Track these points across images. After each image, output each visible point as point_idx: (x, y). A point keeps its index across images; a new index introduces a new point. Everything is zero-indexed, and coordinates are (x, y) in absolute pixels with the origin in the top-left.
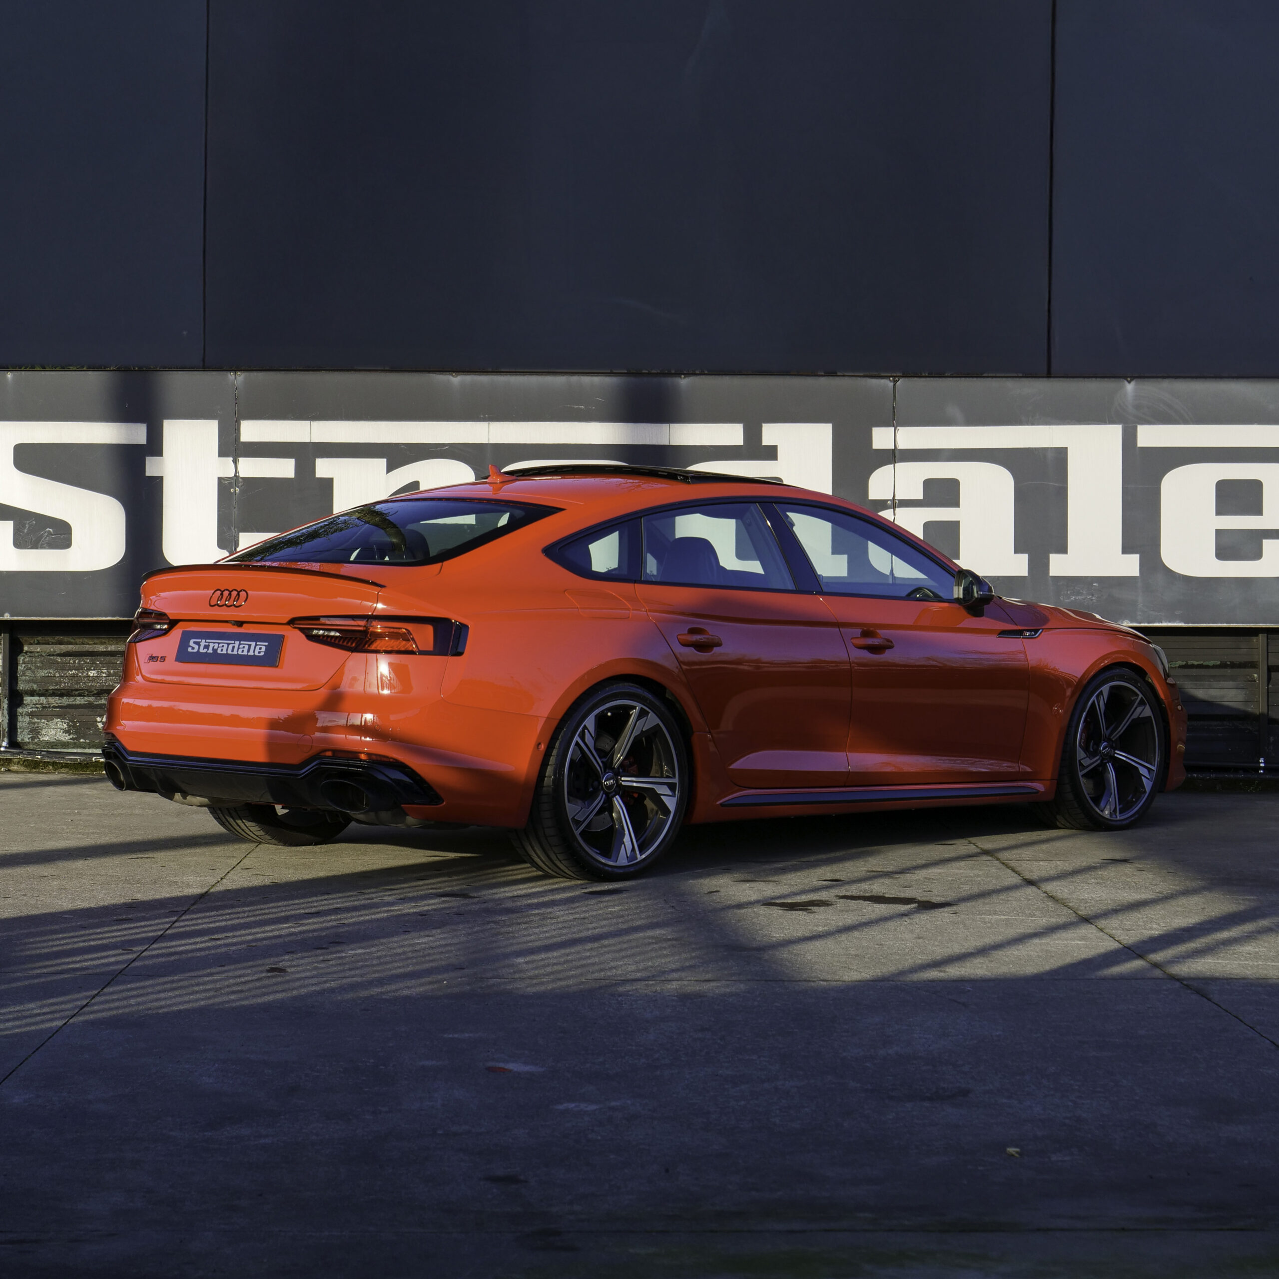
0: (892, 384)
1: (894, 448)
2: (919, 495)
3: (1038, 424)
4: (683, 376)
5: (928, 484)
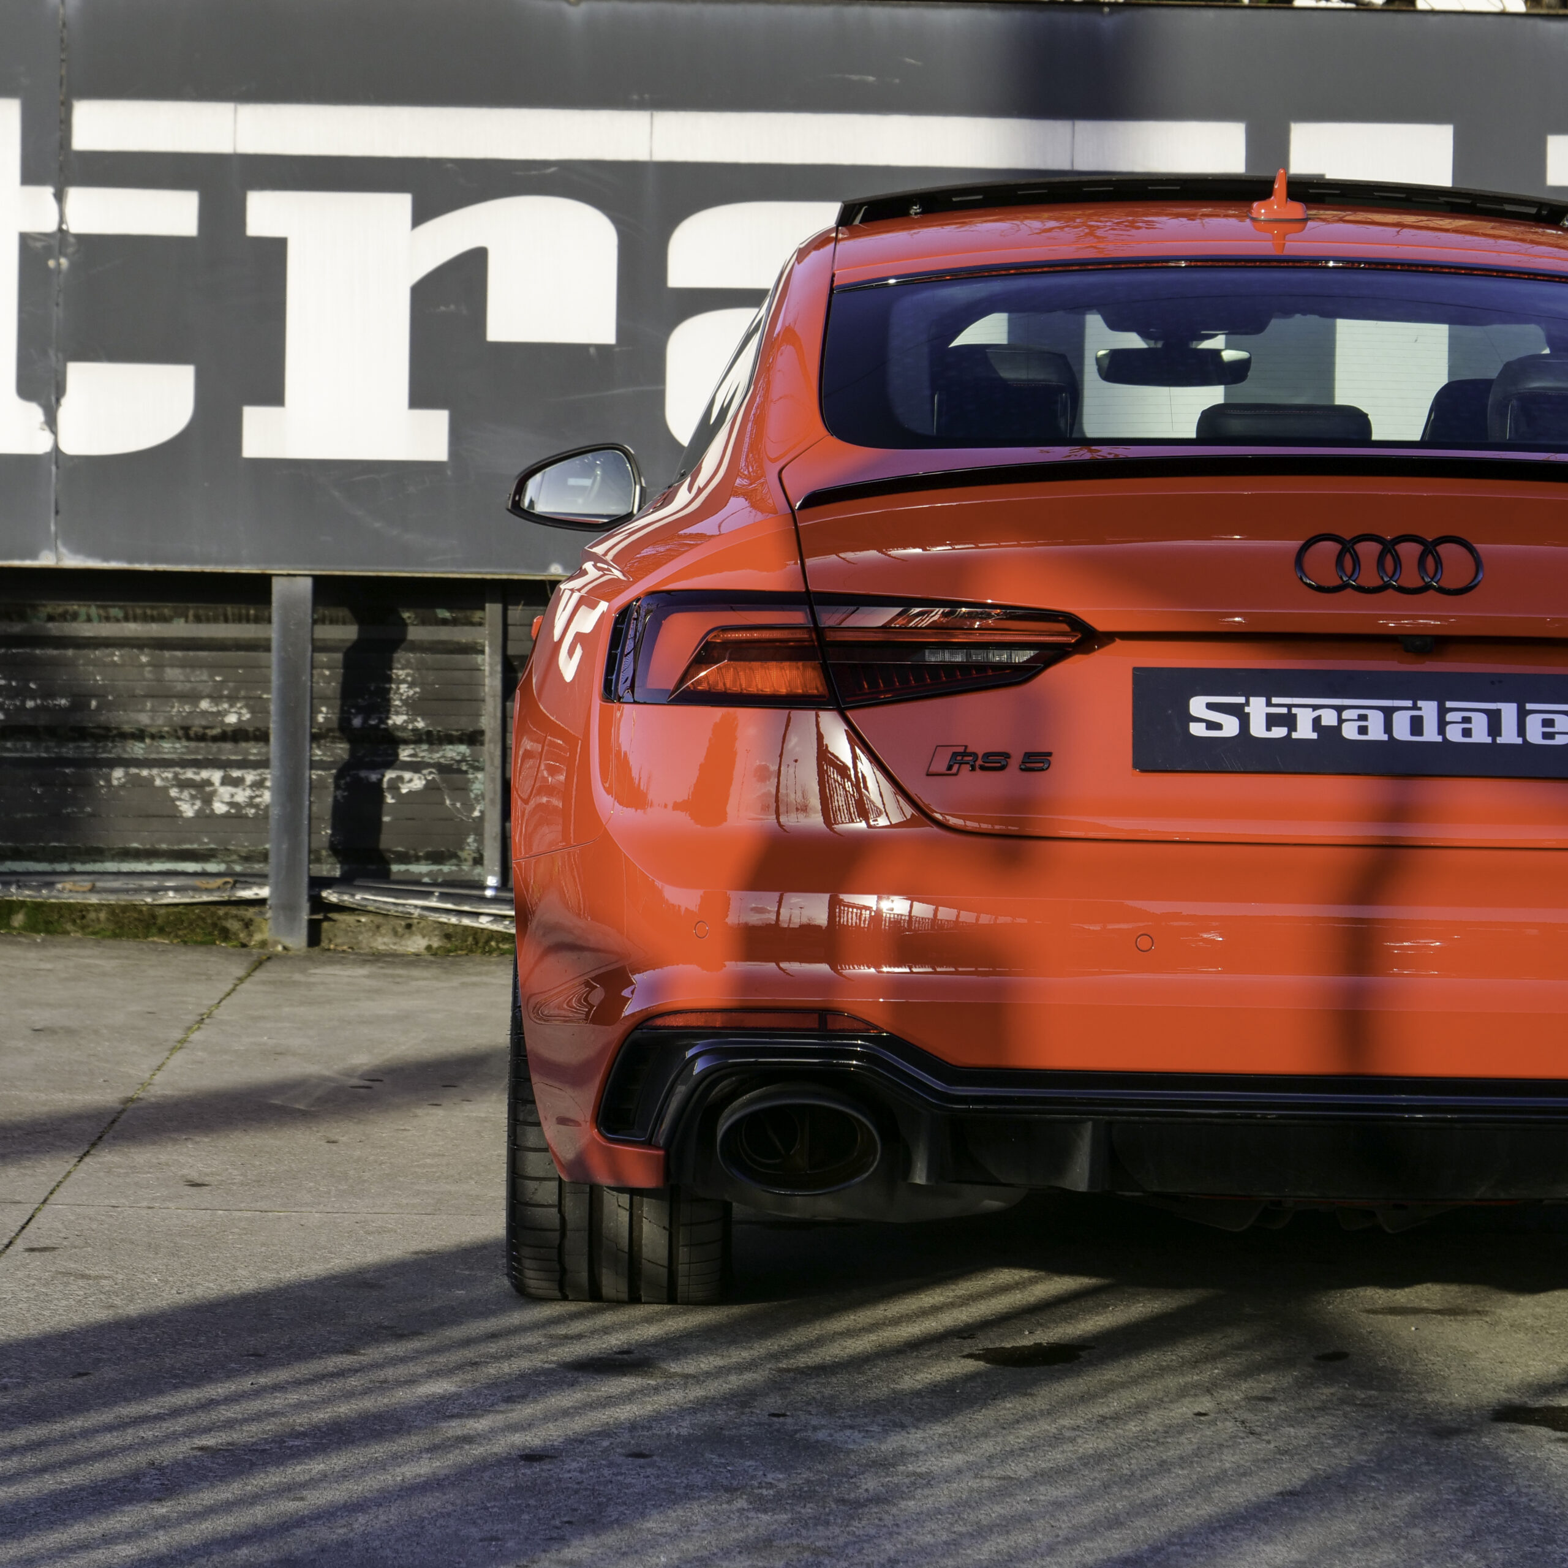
4: (1106, 9)
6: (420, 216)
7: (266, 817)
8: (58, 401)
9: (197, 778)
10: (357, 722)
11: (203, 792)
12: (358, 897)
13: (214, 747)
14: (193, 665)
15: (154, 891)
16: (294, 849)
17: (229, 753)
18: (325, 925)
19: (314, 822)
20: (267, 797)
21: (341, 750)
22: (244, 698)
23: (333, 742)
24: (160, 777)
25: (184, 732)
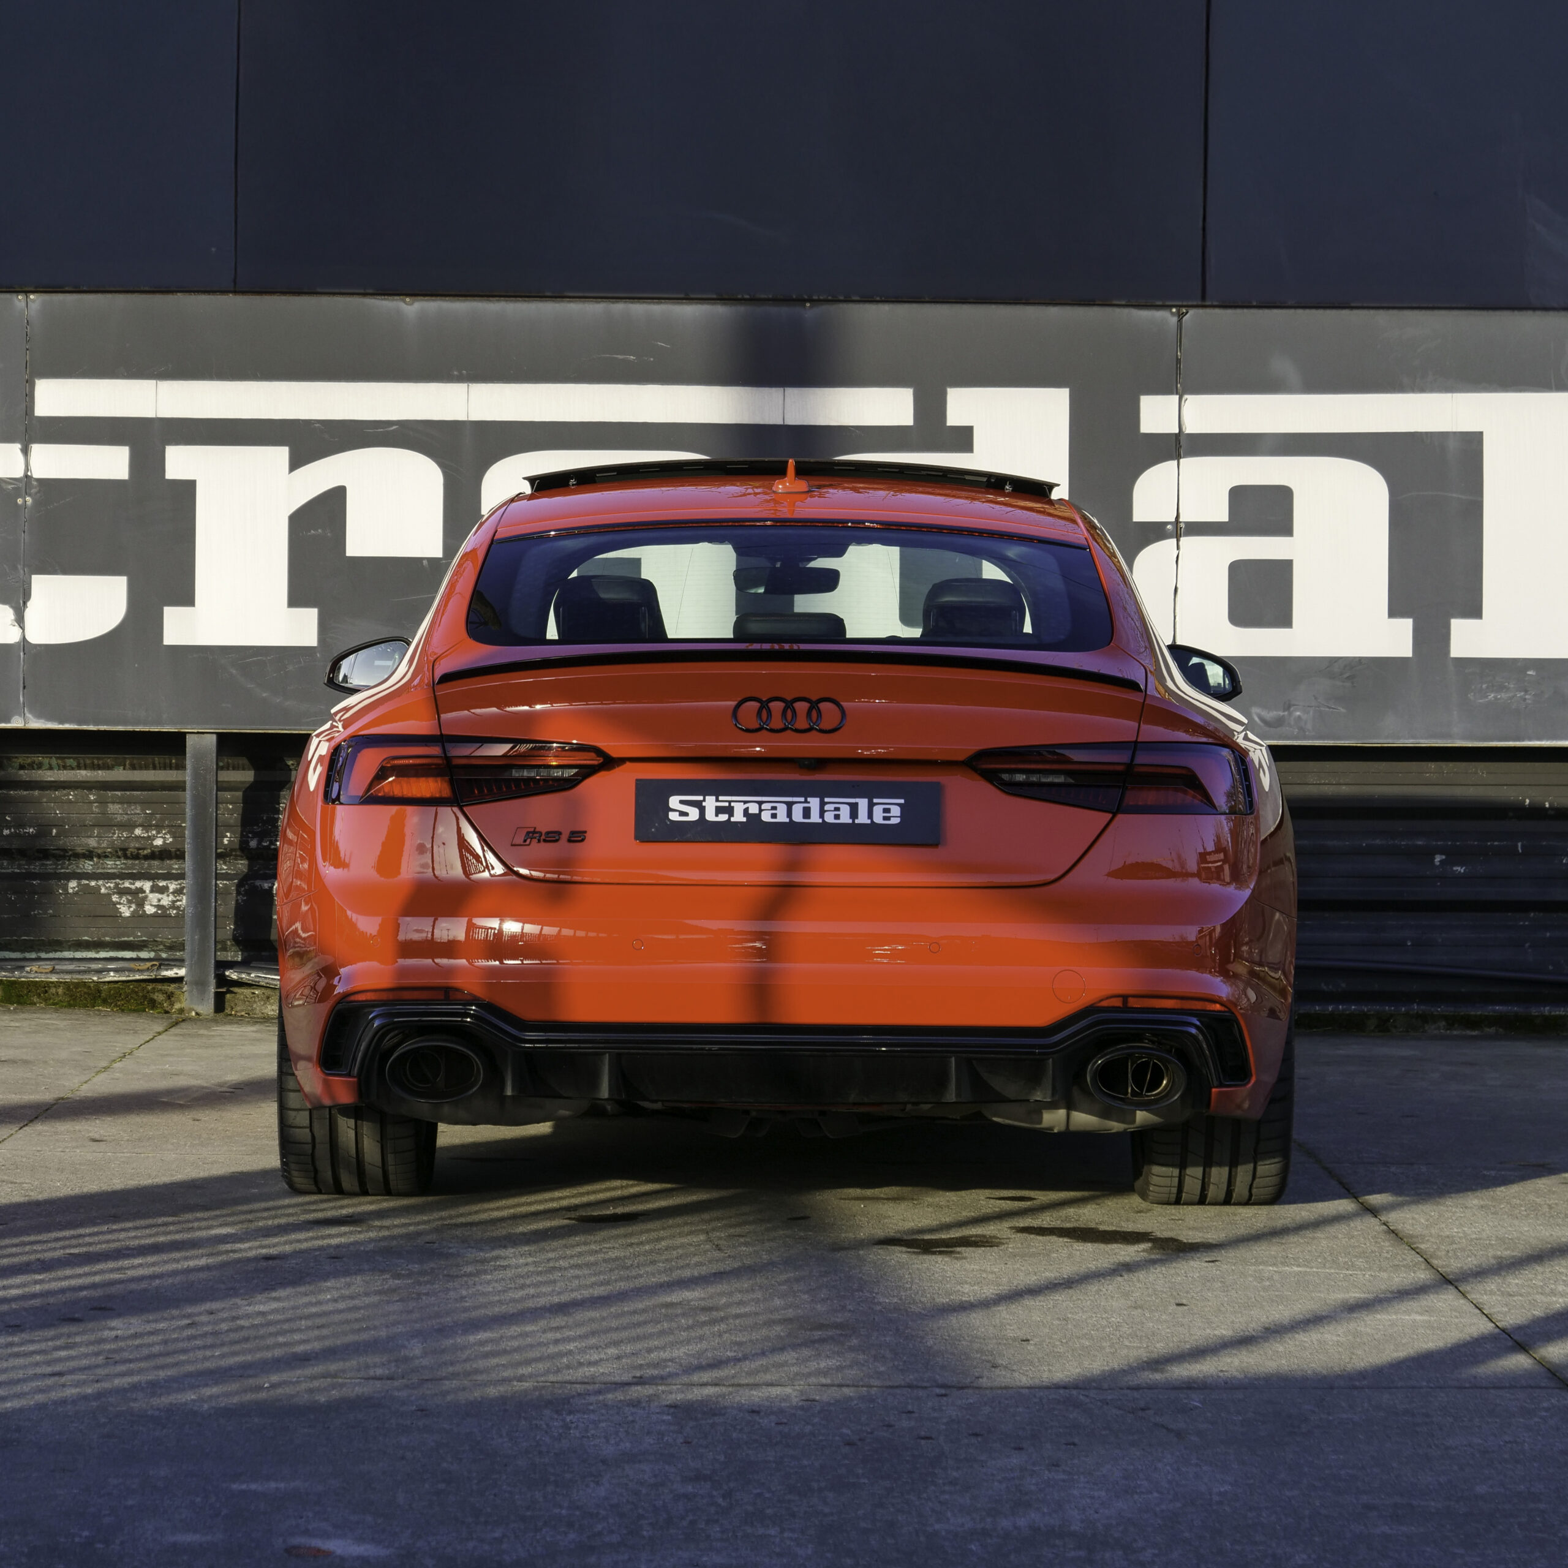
0: (1175, 319)
1: (1177, 431)
2: (1222, 514)
3: (1432, 390)
4: (808, 305)
5: (1239, 495)
6: (295, 464)
7: (183, 916)
8: (25, 603)
9: (133, 887)
10: (253, 844)
11: (138, 898)
12: (252, 975)
13: (146, 864)
14: (129, 802)
15: (99, 972)
16: (204, 939)
17: (156, 866)
18: (228, 996)
19: (218, 919)
20: (184, 901)
21: (242, 865)
22: (168, 826)
23: (236, 860)
24: (105, 887)
25: (123, 853)
